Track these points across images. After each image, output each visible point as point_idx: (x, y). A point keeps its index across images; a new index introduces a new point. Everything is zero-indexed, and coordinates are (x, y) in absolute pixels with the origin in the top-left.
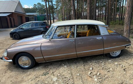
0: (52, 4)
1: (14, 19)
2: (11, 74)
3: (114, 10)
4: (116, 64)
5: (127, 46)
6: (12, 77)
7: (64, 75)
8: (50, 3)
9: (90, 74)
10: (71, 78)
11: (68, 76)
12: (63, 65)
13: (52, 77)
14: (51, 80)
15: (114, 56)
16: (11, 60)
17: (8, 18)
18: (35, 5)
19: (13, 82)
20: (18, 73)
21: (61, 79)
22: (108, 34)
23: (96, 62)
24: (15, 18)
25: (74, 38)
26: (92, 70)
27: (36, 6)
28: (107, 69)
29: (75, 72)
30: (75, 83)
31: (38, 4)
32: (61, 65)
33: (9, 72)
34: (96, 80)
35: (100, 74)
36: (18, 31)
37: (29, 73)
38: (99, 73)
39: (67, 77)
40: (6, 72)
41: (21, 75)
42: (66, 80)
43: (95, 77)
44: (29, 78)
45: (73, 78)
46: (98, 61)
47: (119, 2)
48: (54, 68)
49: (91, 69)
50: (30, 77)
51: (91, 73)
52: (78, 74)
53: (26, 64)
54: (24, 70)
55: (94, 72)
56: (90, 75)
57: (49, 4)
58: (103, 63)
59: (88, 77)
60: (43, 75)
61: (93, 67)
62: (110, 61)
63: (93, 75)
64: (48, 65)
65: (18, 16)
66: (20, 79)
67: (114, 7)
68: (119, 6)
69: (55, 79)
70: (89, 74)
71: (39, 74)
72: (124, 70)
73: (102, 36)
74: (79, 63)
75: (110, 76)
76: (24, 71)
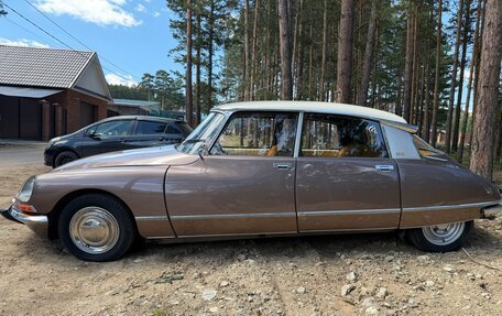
0: (210, 74)
1: (65, 112)
2: (35, 268)
3: (430, 115)
4: (450, 269)
5: (488, 207)
6: (38, 279)
7: (244, 287)
8: (203, 70)
9: (347, 293)
10: (272, 297)
11: (262, 290)
12: (243, 257)
13: (197, 287)
14: (192, 295)
15: (439, 243)
16: (43, 219)
17: (47, 106)
18: (147, 75)
19: (39, 293)
20: (62, 269)
21: (232, 296)
22: (419, 158)
23: (368, 258)
24: (69, 111)
25: (291, 159)
26: (356, 280)
27: (149, 80)
28: (413, 281)
29: (289, 282)
30: (290, 313)
31: (158, 73)
32: (231, 258)
33: (25, 262)
34: (372, 310)
35: (387, 294)
36: (80, 143)
37: (103, 272)
38: (382, 291)
39: (258, 292)
40: (13, 263)
41: (74, 275)
42: (251, 301)
43: (366, 301)
44: (103, 287)
45: (279, 299)
46: (377, 255)
47: (446, 93)
48: (205, 264)
49: (351, 276)
50: (108, 284)
51: (352, 289)
52: (301, 290)
53: (96, 241)
54: (87, 263)
55: (364, 285)
56: (349, 297)
57: (199, 73)
58: (398, 262)
59: (341, 302)
60: (163, 280)
61: (360, 270)
62: (424, 257)
63: (361, 297)
64: (182, 255)
65: (82, 102)
66: (66, 288)
67: (430, 108)
68: (445, 105)
69: (209, 294)
70: (344, 293)
71: (144, 277)
72: (483, 286)
73: (396, 163)
74: (303, 255)
75: (429, 302)
76: (86, 266)
